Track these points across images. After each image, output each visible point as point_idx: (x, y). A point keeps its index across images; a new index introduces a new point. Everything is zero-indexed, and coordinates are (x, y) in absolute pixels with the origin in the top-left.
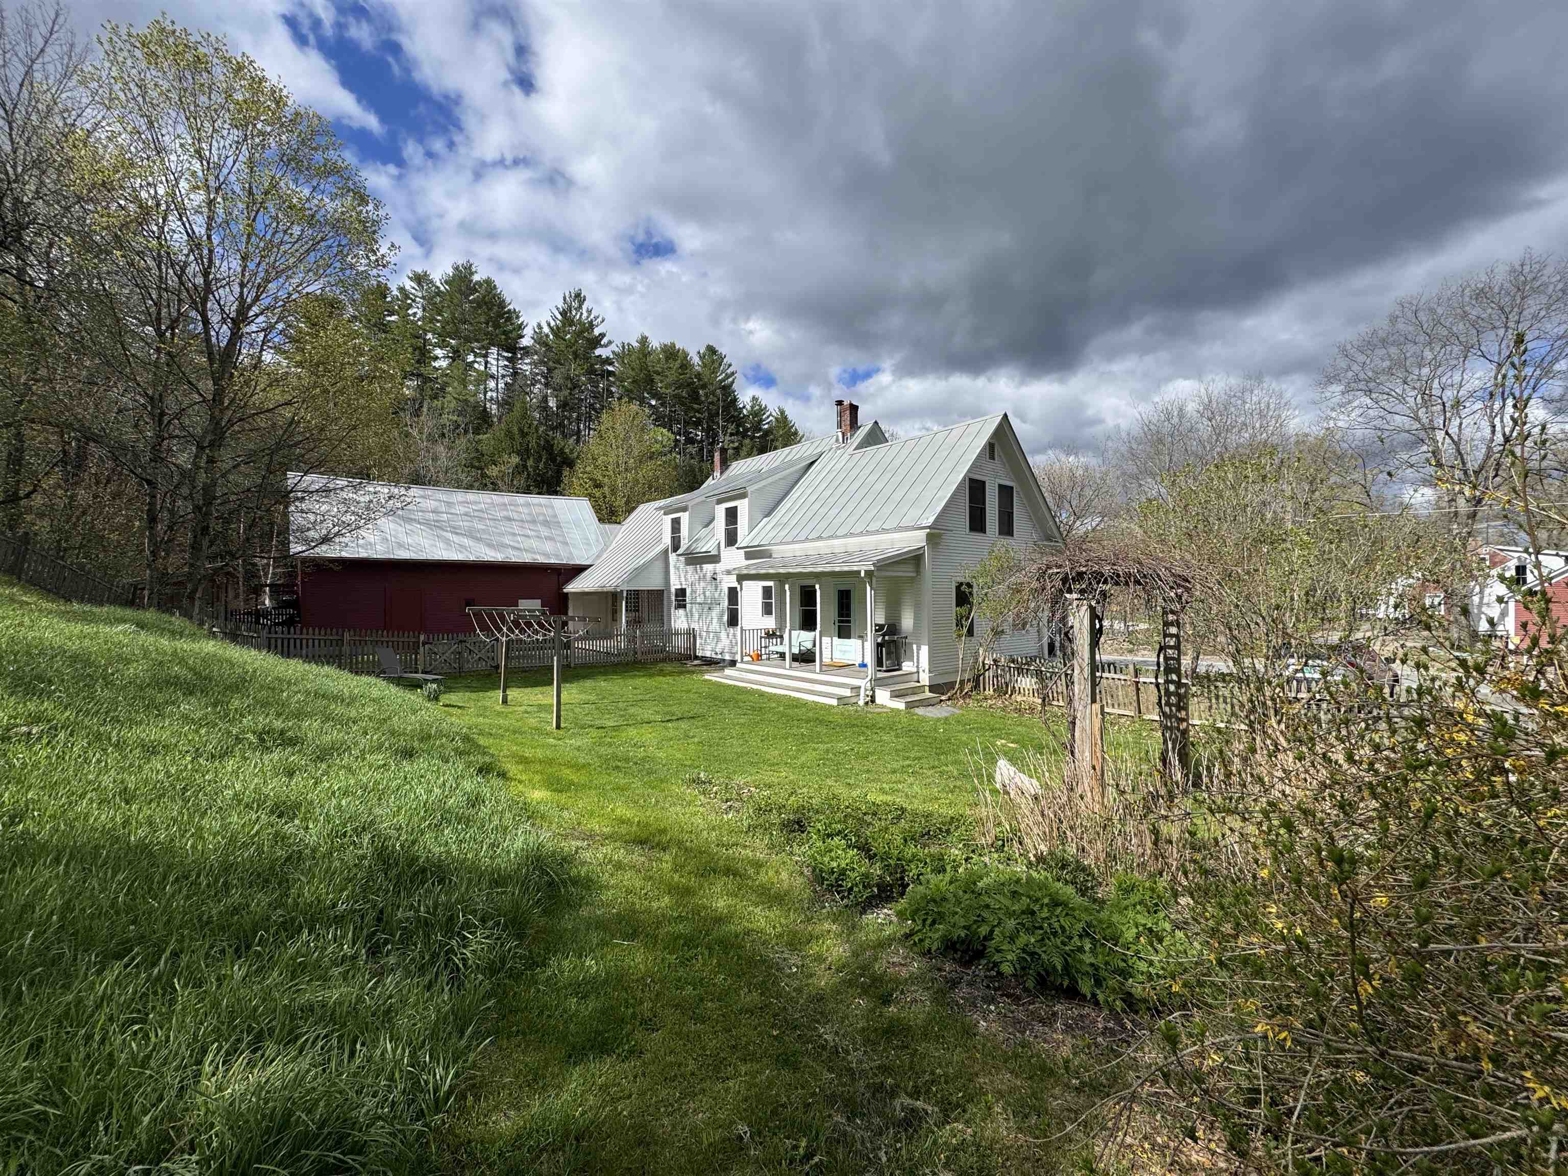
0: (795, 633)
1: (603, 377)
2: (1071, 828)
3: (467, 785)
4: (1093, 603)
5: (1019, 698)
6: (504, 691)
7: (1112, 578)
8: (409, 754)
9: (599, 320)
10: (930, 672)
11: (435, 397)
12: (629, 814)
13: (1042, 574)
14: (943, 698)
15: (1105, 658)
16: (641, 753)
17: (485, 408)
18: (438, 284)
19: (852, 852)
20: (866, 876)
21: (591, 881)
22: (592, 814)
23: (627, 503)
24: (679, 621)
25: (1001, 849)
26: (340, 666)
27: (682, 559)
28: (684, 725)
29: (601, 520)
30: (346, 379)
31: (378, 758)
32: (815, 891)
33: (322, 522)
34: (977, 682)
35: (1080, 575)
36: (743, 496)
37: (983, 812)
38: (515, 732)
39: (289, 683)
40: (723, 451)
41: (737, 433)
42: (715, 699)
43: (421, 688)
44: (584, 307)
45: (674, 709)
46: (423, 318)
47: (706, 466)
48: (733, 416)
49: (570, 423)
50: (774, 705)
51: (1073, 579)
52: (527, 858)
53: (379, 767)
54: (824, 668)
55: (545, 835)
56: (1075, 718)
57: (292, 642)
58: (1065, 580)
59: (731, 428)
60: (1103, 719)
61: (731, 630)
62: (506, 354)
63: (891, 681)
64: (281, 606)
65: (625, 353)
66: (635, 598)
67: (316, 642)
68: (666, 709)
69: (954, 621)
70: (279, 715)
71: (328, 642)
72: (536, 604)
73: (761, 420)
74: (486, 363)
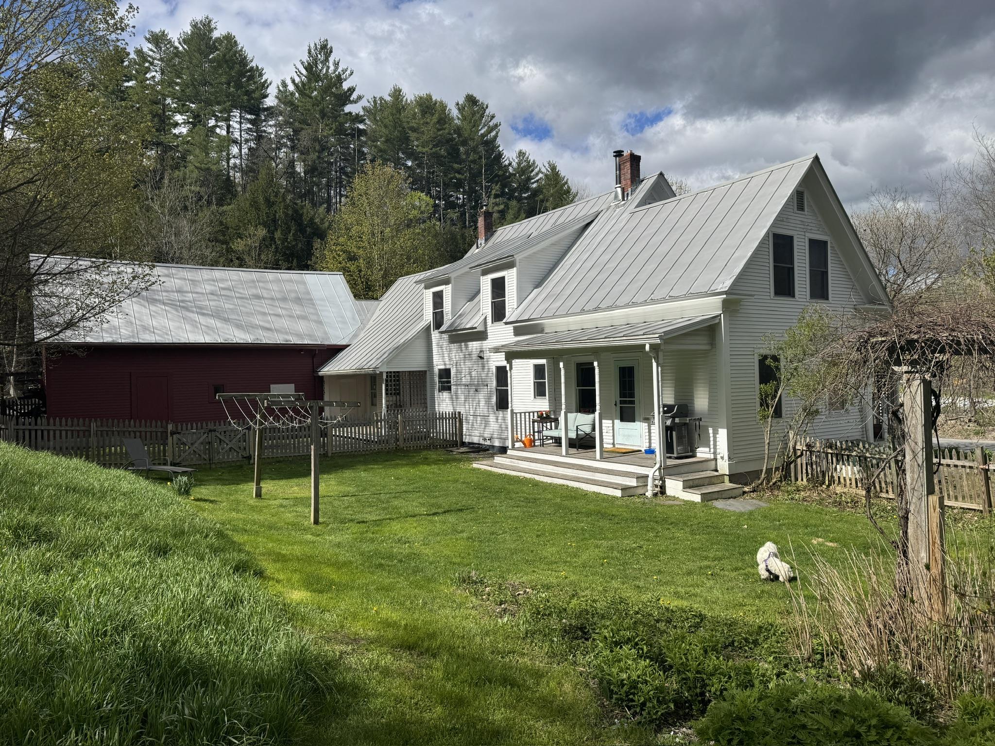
0: (571, 416)
1: (353, 136)
2: (906, 641)
3: (225, 584)
4: (927, 377)
5: (839, 489)
6: (258, 484)
7: (951, 347)
8: (162, 551)
9: (348, 72)
10: (729, 458)
11: (176, 167)
12: (395, 616)
13: (863, 344)
14: (746, 489)
15: (944, 441)
16: (405, 549)
17: (228, 176)
18: (177, 44)
19: (643, 663)
20: (660, 689)
21: (357, 687)
22: (355, 616)
23: (384, 277)
24: (444, 404)
25: (819, 664)
26: (87, 458)
27: (445, 336)
28: (451, 518)
29: (357, 296)
30: (86, 152)
31: (133, 555)
32: (602, 705)
33: (67, 305)
34: (787, 470)
35: (911, 343)
36: (510, 265)
37: (797, 621)
38: (270, 528)
39: (40, 476)
40: (488, 215)
41: (502, 194)
42: (484, 489)
43: (171, 481)
44: (331, 60)
45: (441, 500)
46: (162, 82)
47: (469, 232)
48: (496, 175)
49: (320, 190)
50: (550, 496)
51: (902, 348)
52: (291, 662)
53: (134, 565)
54: (606, 455)
55: (308, 637)
56: (907, 512)
57: (39, 433)
58: (892, 350)
59: (496, 189)
60: (942, 514)
61: (501, 414)
62: (249, 117)
63: (685, 469)
64: (27, 396)
65: (377, 109)
66: (395, 379)
67: (64, 433)
68: (433, 501)
69: (758, 401)
70: (32, 510)
71: (75, 434)
72: (289, 389)
73: (529, 179)
74: (229, 127)
